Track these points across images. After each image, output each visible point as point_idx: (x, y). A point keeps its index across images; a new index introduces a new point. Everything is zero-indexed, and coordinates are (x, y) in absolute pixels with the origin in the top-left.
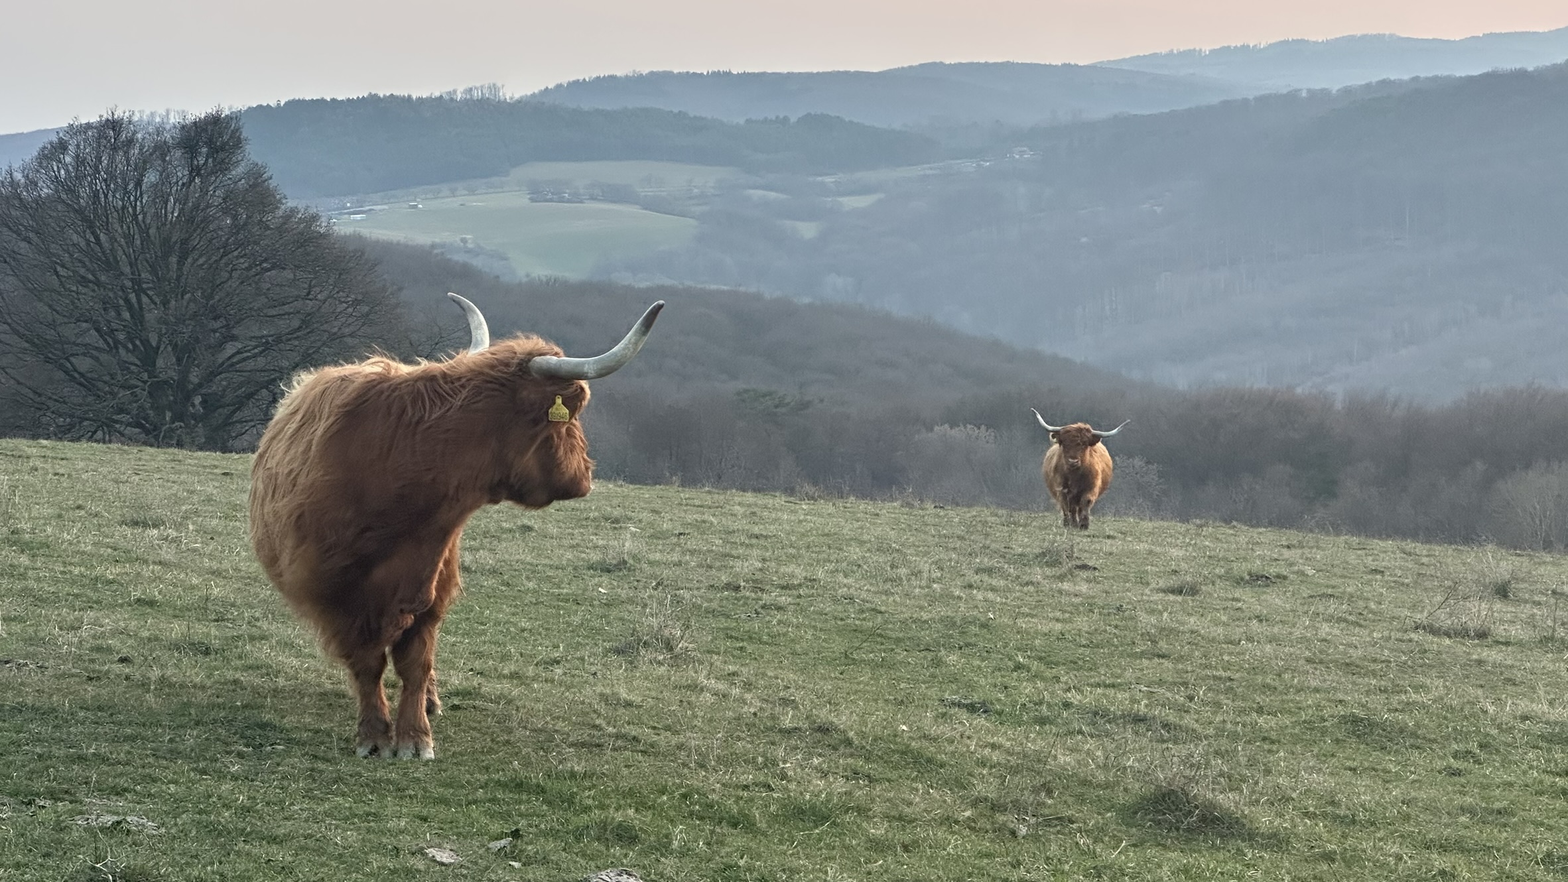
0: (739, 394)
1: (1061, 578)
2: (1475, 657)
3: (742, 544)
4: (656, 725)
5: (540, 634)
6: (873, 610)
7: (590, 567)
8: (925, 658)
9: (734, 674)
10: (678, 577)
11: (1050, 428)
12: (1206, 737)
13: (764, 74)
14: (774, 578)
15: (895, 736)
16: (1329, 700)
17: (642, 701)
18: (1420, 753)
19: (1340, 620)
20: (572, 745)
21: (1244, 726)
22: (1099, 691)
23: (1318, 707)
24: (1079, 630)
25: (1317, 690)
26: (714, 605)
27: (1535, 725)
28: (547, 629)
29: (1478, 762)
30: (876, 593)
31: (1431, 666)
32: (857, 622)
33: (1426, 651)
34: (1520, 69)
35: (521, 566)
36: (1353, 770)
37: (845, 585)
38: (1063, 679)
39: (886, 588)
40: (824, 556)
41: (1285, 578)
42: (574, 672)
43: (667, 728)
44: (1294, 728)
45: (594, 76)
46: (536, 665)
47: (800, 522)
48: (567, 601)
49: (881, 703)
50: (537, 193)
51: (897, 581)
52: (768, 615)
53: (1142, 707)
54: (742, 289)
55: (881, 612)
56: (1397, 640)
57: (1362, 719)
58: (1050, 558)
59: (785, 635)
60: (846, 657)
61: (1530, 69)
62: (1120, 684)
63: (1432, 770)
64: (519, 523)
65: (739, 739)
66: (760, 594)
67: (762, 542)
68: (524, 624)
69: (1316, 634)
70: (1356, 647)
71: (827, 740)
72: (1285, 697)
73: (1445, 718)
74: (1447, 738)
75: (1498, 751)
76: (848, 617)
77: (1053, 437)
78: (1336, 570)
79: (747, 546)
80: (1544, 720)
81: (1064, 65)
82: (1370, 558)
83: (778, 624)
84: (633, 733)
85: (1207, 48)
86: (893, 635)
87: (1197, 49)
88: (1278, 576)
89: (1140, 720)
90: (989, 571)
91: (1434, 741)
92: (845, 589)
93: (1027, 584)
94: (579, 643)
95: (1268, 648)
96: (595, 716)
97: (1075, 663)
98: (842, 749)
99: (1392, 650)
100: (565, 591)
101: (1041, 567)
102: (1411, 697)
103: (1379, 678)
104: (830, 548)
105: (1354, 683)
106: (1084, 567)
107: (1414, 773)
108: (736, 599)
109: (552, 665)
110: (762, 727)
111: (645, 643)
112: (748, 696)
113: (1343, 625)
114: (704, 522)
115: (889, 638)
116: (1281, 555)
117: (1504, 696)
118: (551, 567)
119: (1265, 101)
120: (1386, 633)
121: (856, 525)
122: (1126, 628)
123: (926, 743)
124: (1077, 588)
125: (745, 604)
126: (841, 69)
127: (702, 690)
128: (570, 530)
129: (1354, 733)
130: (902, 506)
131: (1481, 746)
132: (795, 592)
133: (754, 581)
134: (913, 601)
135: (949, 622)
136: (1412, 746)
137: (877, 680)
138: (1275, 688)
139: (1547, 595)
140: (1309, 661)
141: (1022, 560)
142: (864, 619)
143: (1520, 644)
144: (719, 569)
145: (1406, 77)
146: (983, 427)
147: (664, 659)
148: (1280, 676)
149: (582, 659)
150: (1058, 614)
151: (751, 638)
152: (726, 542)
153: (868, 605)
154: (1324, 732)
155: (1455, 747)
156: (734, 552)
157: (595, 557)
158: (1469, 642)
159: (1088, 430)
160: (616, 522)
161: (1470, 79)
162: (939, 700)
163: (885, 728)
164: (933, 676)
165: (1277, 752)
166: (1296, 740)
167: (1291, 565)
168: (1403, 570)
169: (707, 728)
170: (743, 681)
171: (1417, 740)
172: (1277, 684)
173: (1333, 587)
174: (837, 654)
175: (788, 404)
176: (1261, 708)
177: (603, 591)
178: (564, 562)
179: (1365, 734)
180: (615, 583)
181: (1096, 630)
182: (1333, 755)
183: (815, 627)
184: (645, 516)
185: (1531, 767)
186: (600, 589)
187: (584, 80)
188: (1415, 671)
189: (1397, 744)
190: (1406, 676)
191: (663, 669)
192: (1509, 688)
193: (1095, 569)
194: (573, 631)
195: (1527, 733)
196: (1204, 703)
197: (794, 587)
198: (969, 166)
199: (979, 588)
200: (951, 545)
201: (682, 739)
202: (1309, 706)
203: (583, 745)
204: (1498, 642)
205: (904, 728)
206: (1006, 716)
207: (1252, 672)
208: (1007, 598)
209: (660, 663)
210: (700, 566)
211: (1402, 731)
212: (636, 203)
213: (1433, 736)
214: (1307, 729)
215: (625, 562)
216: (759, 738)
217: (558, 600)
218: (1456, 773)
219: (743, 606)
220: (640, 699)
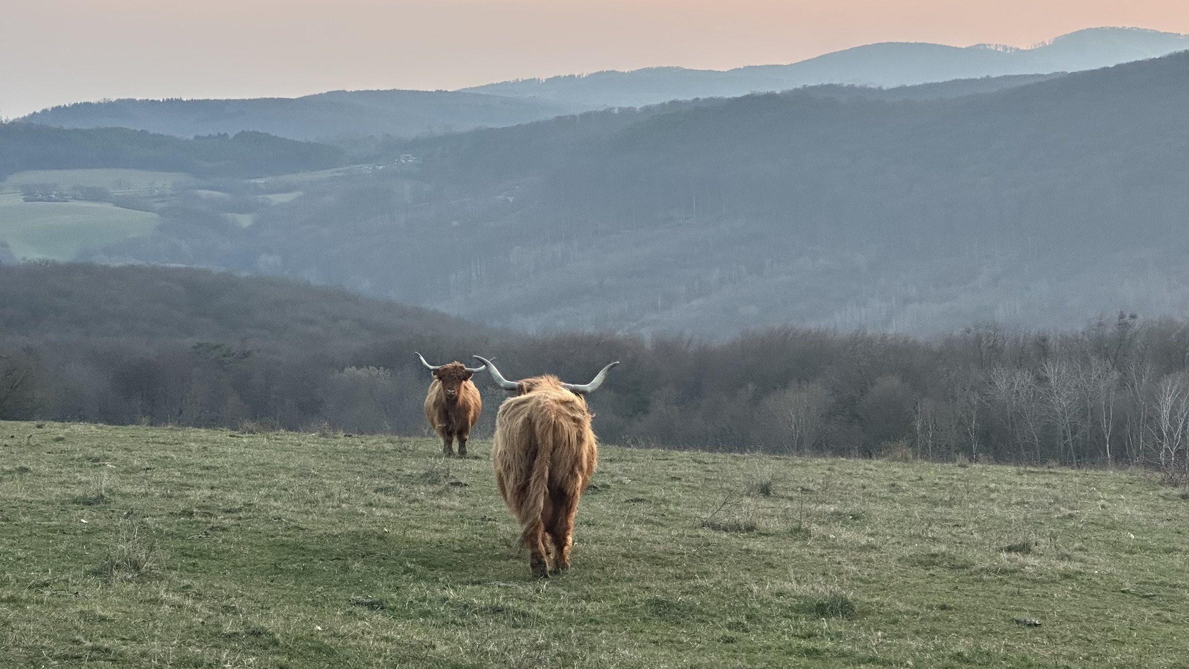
0: (194, 348)
1: (440, 494)
2: (745, 547)
3: (196, 475)
4: (124, 636)
5: (33, 561)
6: (296, 527)
7: (75, 502)
8: (336, 565)
9: (188, 587)
10: (145, 506)
11: (432, 367)
12: (548, 621)
13: (207, 100)
14: (221, 504)
15: (312, 635)
16: (640, 588)
17: (114, 615)
18: (704, 626)
19: (648, 522)
20: (57, 658)
21: (576, 611)
22: (469, 587)
23: (631, 594)
24: (453, 538)
25: (630, 580)
26: (173, 529)
27: (786, 599)
28: (38, 557)
29: (746, 631)
30: (298, 513)
31: (713, 556)
32: (284, 538)
33: (709, 544)
34: (771, 93)
35: (19, 504)
36: (656, 642)
37: (275, 508)
38: (441, 579)
39: (306, 508)
40: (260, 482)
41: (608, 487)
42: (59, 593)
43: (134, 639)
44: (613, 611)
45: (73, 103)
46: (30, 588)
47: (242, 454)
48: (55, 531)
49: (302, 606)
50: (30, 194)
51: (314, 502)
52: (215, 535)
53: (500, 601)
54: (195, 266)
55: (302, 529)
56: (688, 536)
57: (663, 602)
58: (431, 478)
59: (228, 551)
60: (276, 568)
61: (778, 92)
62: (484, 581)
63: (713, 639)
64: (18, 466)
65: (190, 645)
66: (209, 518)
67: (211, 472)
68: (21, 554)
69: (630, 534)
70: (659, 544)
71: (260, 642)
72: (606, 587)
73: (723, 597)
74: (724, 612)
75: (760, 621)
76: (277, 535)
77: (434, 374)
78: (645, 478)
79: (200, 476)
80: (793, 594)
81: (437, 91)
82: (671, 468)
83: (223, 543)
84: (106, 645)
85: (543, 78)
86: (311, 547)
87: (537, 78)
88: (603, 486)
89: (498, 611)
90: (386, 490)
91: (715, 616)
92: (275, 511)
93: (414, 501)
94: (64, 567)
95: (595, 547)
96: (75, 632)
97: (451, 565)
98: (271, 649)
99: (685, 545)
100: (54, 523)
101: (425, 486)
102: (698, 582)
103: (675, 566)
104: (264, 475)
105: (657, 573)
106: (458, 484)
107: (700, 643)
108: (190, 523)
109: (42, 587)
110: (208, 633)
111: (117, 565)
112: (199, 606)
113: (650, 526)
114: (166, 458)
115: (309, 550)
116: (605, 468)
117: (765, 577)
118: (43, 502)
119: (587, 117)
120: (681, 532)
121: (284, 455)
122: (488, 536)
123: (335, 640)
124: (452, 503)
125: (197, 527)
126: (268, 97)
127: (162, 603)
128: (59, 470)
129: (657, 612)
130: (320, 436)
131: (748, 618)
132: (235, 515)
133: (206, 507)
134: (327, 519)
135: (355, 536)
136: (700, 621)
137: (299, 585)
138: (600, 580)
139: (797, 491)
140: (624, 556)
141: (409, 480)
142: (289, 536)
143: (776, 534)
144: (177, 498)
145: (690, 99)
146: (382, 368)
147: (133, 577)
148: (603, 569)
149: (67, 581)
150: (437, 526)
151: (201, 555)
152: (183, 473)
153: (293, 524)
154: (635, 613)
155: (730, 619)
156: (189, 482)
157: (78, 492)
158: (741, 535)
159: (462, 368)
160: (96, 461)
161: (736, 100)
162: (347, 600)
163: (304, 629)
164: (342, 581)
165: (601, 631)
166: (614, 620)
167: (613, 476)
168: (695, 477)
169: (165, 637)
170: (195, 592)
171: (703, 616)
172: (600, 576)
173: (643, 493)
174: (268, 566)
175: (234, 354)
176: (589, 596)
177: (84, 521)
178: (54, 498)
179: (665, 613)
180: (94, 514)
181: (466, 538)
182: (641, 631)
183: (251, 544)
184: (120, 454)
185: (783, 633)
186: (82, 520)
187: (65, 106)
188: (702, 560)
189: (688, 619)
190: (695, 565)
191: (131, 585)
192: (769, 570)
193: (466, 485)
194: (59, 557)
195: (781, 606)
196: (547, 594)
197: (236, 511)
198: (367, 169)
199: (377, 506)
200: (357, 470)
201: (144, 647)
202: (624, 593)
203: (66, 657)
204: (761, 534)
205: (319, 628)
206: (397, 611)
207: (583, 567)
208: (398, 514)
209: (130, 581)
210: (163, 496)
211: (691, 609)
212: (109, 202)
213: (714, 612)
214: (623, 611)
215: (102, 496)
216: (205, 642)
217: (48, 531)
218: (730, 641)
219: (196, 528)
220: (112, 614)
